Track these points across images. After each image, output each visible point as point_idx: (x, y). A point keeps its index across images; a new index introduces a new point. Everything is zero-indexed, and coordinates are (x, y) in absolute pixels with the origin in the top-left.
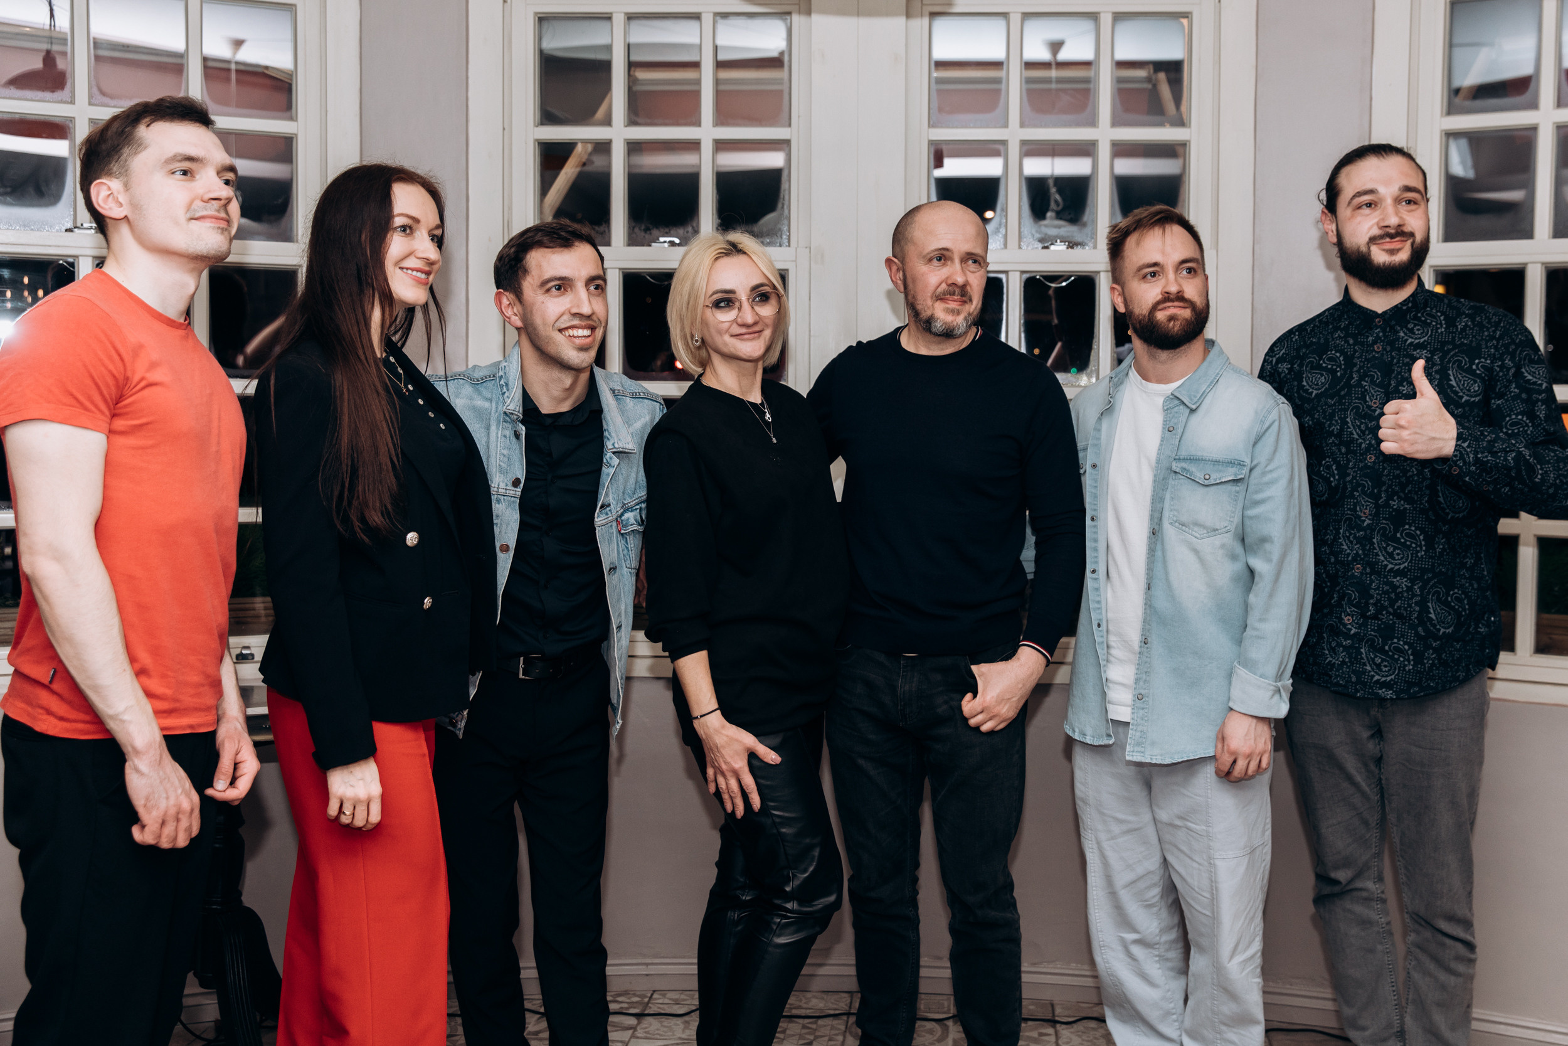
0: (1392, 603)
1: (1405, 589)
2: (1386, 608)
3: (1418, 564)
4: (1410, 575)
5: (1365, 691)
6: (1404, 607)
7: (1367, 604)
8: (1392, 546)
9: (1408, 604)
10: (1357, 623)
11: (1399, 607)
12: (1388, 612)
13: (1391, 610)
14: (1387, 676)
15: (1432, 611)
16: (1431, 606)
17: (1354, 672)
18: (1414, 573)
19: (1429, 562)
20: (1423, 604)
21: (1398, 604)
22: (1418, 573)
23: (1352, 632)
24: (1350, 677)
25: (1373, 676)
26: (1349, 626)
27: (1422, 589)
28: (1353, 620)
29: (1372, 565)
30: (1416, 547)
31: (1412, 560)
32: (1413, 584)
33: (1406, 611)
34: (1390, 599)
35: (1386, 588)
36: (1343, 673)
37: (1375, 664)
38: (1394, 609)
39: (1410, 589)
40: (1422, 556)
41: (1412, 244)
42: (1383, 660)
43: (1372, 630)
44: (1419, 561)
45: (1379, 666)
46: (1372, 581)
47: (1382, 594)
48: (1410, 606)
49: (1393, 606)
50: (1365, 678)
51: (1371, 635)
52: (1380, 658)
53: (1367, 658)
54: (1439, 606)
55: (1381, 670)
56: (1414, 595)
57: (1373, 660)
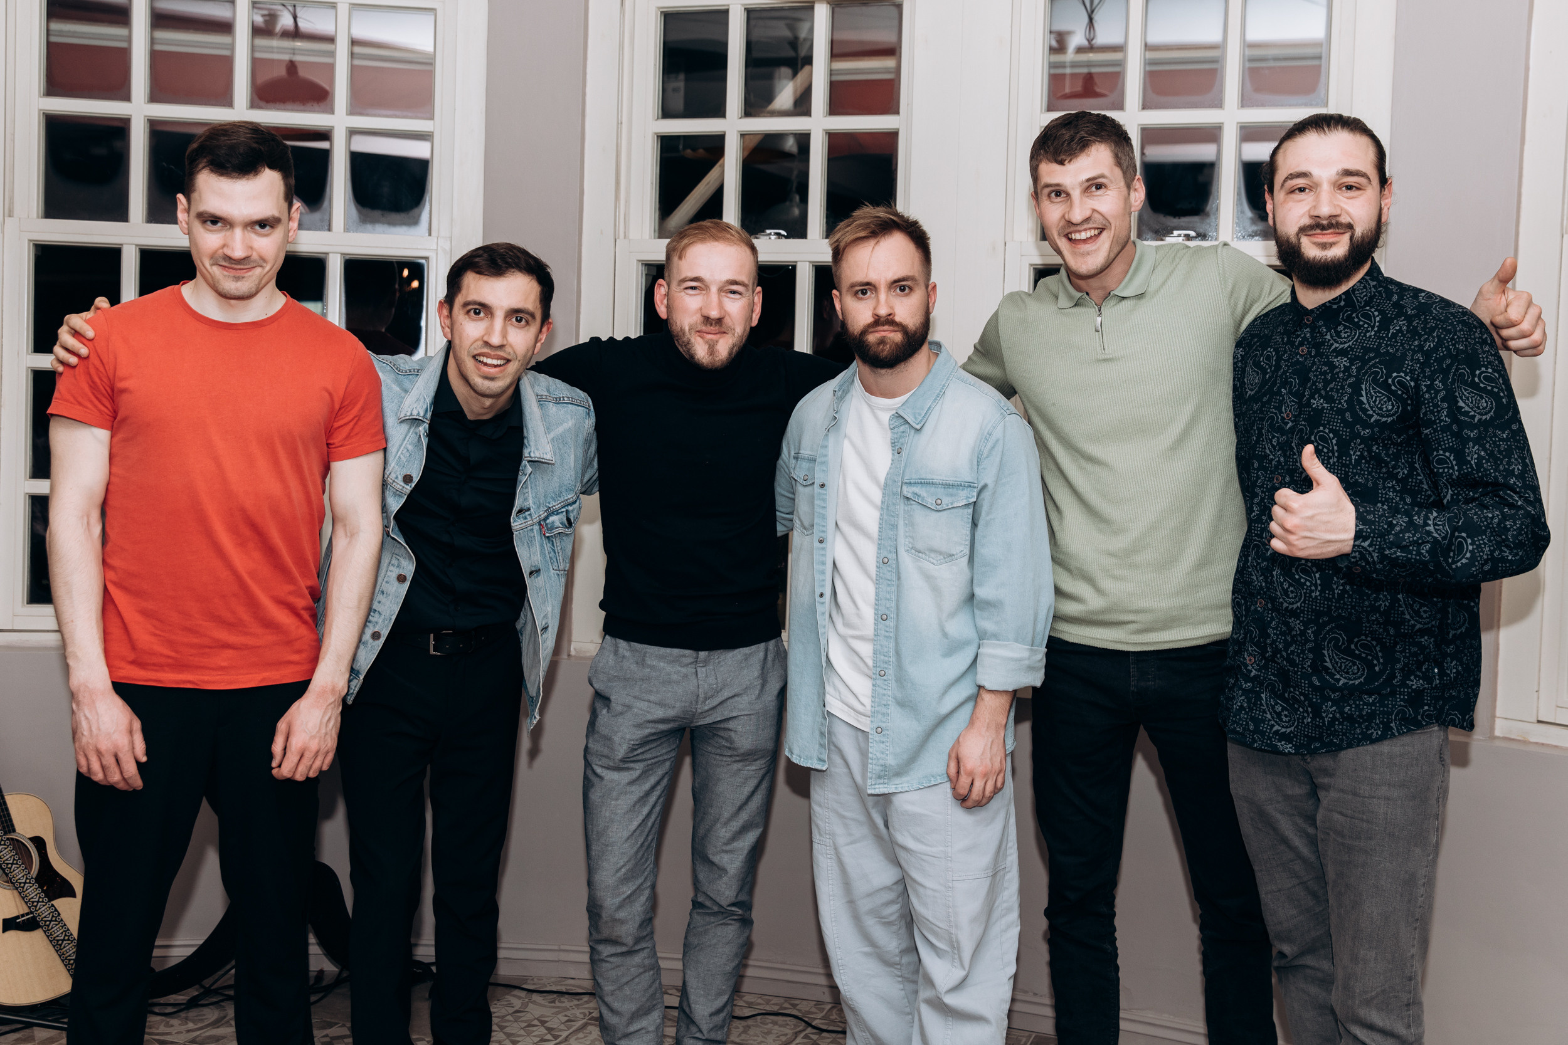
0: (1287, 645)
1: (1298, 632)
2: (1280, 651)
3: (1312, 605)
4: (1304, 617)
5: (1263, 742)
6: (1297, 652)
7: (1265, 642)
8: (1289, 582)
9: (1302, 650)
10: (1258, 665)
11: (1293, 652)
12: (1282, 656)
13: (1284, 654)
14: (1287, 727)
15: (1328, 660)
16: (1326, 654)
17: (1253, 719)
18: (1308, 615)
19: (1324, 604)
20: (1317, 651)
21: (1292, 648)
22: (1311, 615)
23: (1252, 674)
24: (1247, 724)
25: (1273, 726)
26: (1250, 668)
27: (1316, 634)
28: (1255, 662)
29: (1273, 600)
30: (1310, 586)
31: (1305, 600)
32: (1307, 628)
33: (1299, 657)
34: (1285, 641)
35: (1284, 628)
36: (1240, 719)
37: (1275, 712)
38: (1288, 654)
39: (1303, 633)
40: (1316, 596)
41: (1351, 238)
42: (1284, 709)
43: (1273, 674)
44: (1312, 602)
45: (1279, 715)
46: (1272, 619)
47: (1280, 634)
48: (1303, 652)
49: (1286, 650)
50: (1263, 727)
51: (1270, 679)
52: (1281, 705)
53: (1267, 704)
54: (1337, 655)
55: (1281, 720)
56: (1307, 641)
57: (1273, 707)
